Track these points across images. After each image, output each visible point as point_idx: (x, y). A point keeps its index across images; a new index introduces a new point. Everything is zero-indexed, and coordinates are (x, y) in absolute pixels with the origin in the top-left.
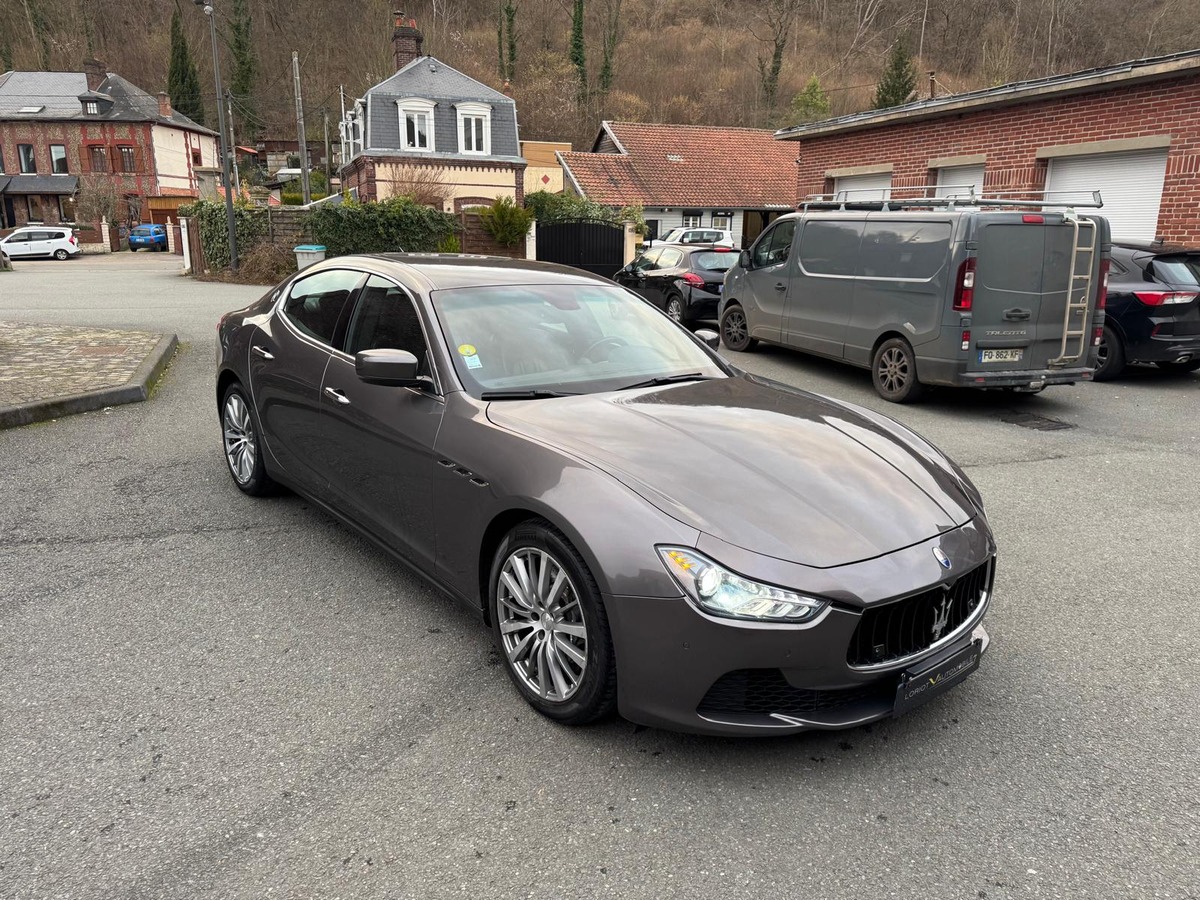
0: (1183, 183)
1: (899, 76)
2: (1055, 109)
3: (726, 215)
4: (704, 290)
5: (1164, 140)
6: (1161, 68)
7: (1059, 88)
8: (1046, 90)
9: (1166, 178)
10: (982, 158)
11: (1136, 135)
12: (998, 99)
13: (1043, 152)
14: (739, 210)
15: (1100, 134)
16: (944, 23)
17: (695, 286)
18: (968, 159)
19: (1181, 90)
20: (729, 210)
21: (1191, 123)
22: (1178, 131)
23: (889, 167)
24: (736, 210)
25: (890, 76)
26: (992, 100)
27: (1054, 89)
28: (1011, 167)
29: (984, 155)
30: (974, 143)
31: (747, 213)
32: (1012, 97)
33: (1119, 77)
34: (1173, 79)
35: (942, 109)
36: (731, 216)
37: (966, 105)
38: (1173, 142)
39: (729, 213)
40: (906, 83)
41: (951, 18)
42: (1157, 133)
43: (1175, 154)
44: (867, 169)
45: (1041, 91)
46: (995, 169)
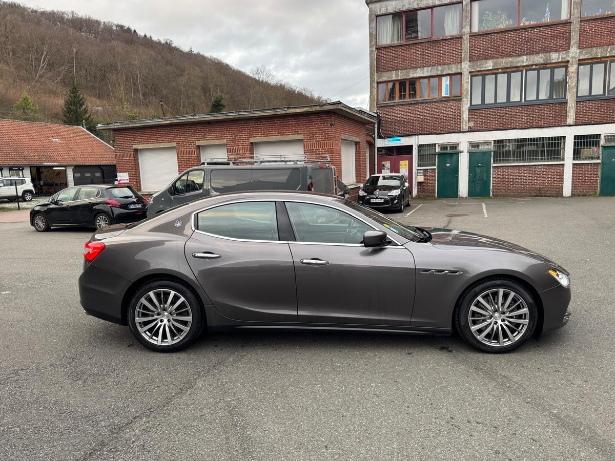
0: (311, 152)
1: (75, 97)
2: (255, 123)
3: (19, 170)
4: (120, 208)
5: (301, 137)
6: (298, 110)
7: (258, 115)
8: (253, 115)
9: (304, 150)
10: (225, 141)
11: (290, 135)
12: (231, 117)
13: (252, 140)
14: (27, 167)
15: (275, 133)
16: (84, 72)
17: (115, 207)
18: (217, 142)
19: (303, 119)
20: (21, 167)
21: (309, 131)
22: (305, 133)
23: (174, 144)
24: (26, 166)
25: (70, 96)
26: (228, 117)
27: (256, 115)
28: (239, 146)
29: (225, 140)
30: (218, 135)
31: (31, 167)
32: (237, 117)
33: (283, 112)
34: (299, 114)
35: (203, 119)
36: (22, 170)
37: (215, 118)
38: (304, 138)
39: (21, 168)
40: (80, 101)
41: (88, 70)
42: (298, 134)
43: (306, 142)
44: (160, 145)
45: (250, 115)
46: (231, 146)
